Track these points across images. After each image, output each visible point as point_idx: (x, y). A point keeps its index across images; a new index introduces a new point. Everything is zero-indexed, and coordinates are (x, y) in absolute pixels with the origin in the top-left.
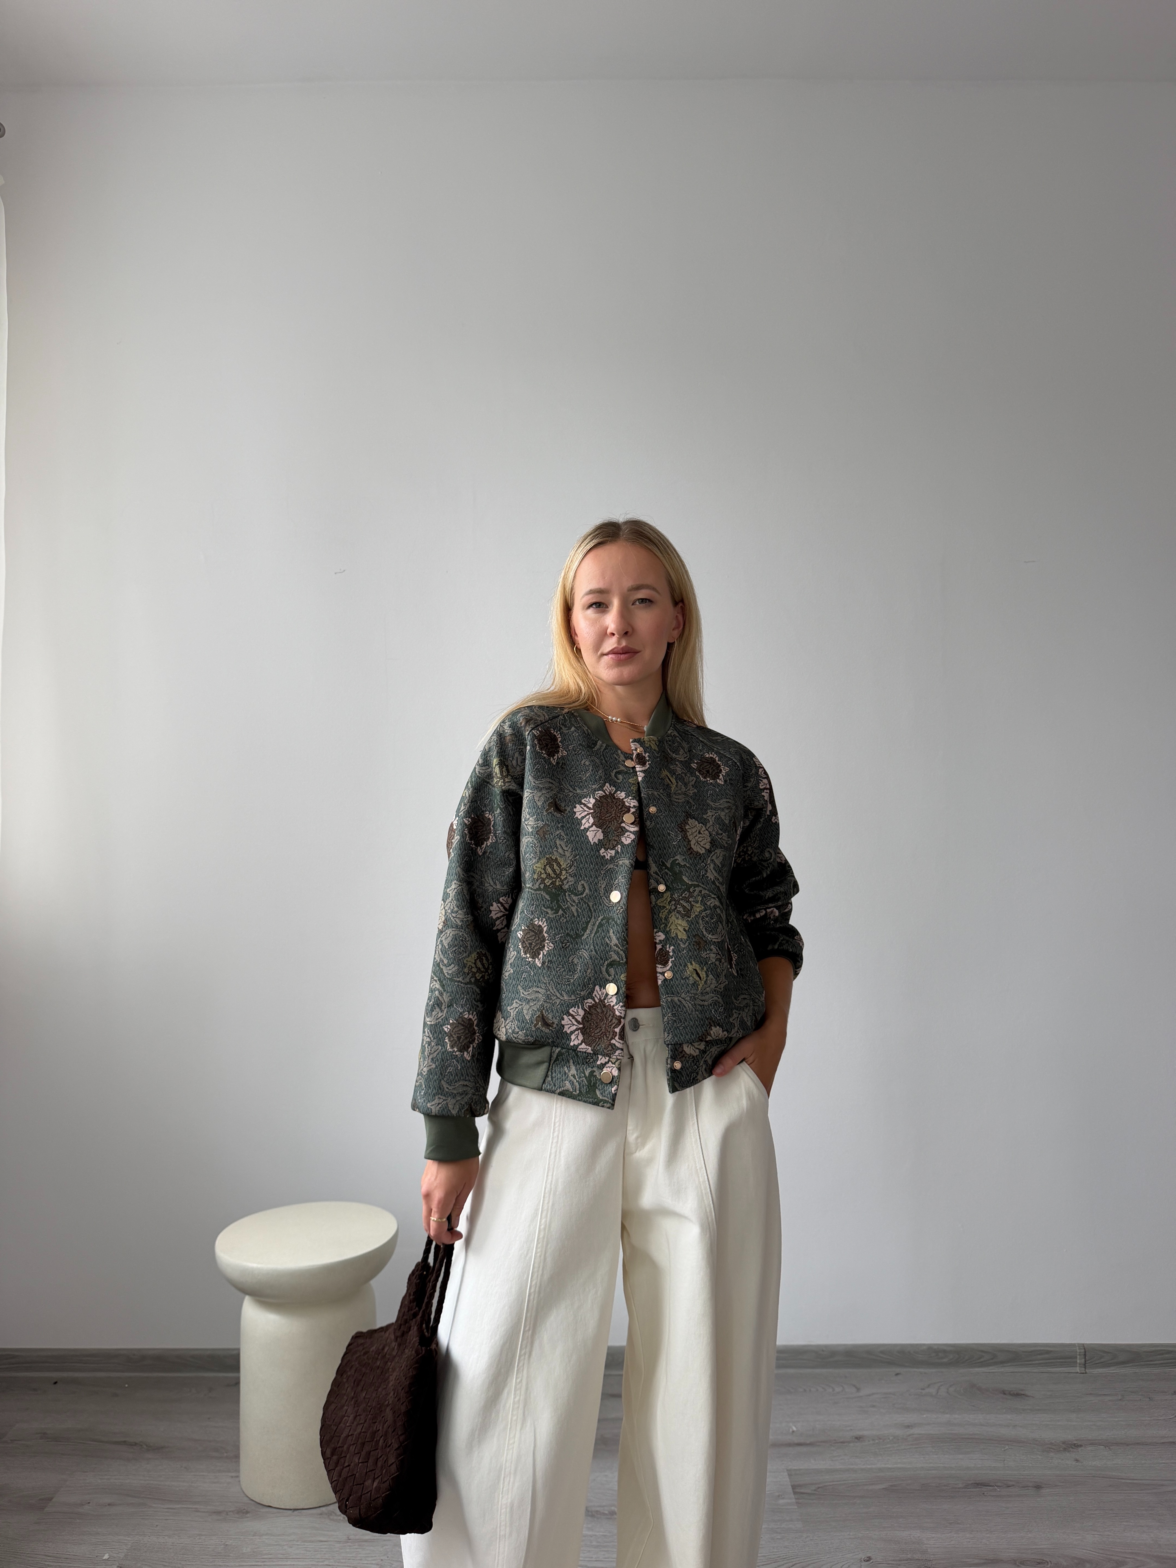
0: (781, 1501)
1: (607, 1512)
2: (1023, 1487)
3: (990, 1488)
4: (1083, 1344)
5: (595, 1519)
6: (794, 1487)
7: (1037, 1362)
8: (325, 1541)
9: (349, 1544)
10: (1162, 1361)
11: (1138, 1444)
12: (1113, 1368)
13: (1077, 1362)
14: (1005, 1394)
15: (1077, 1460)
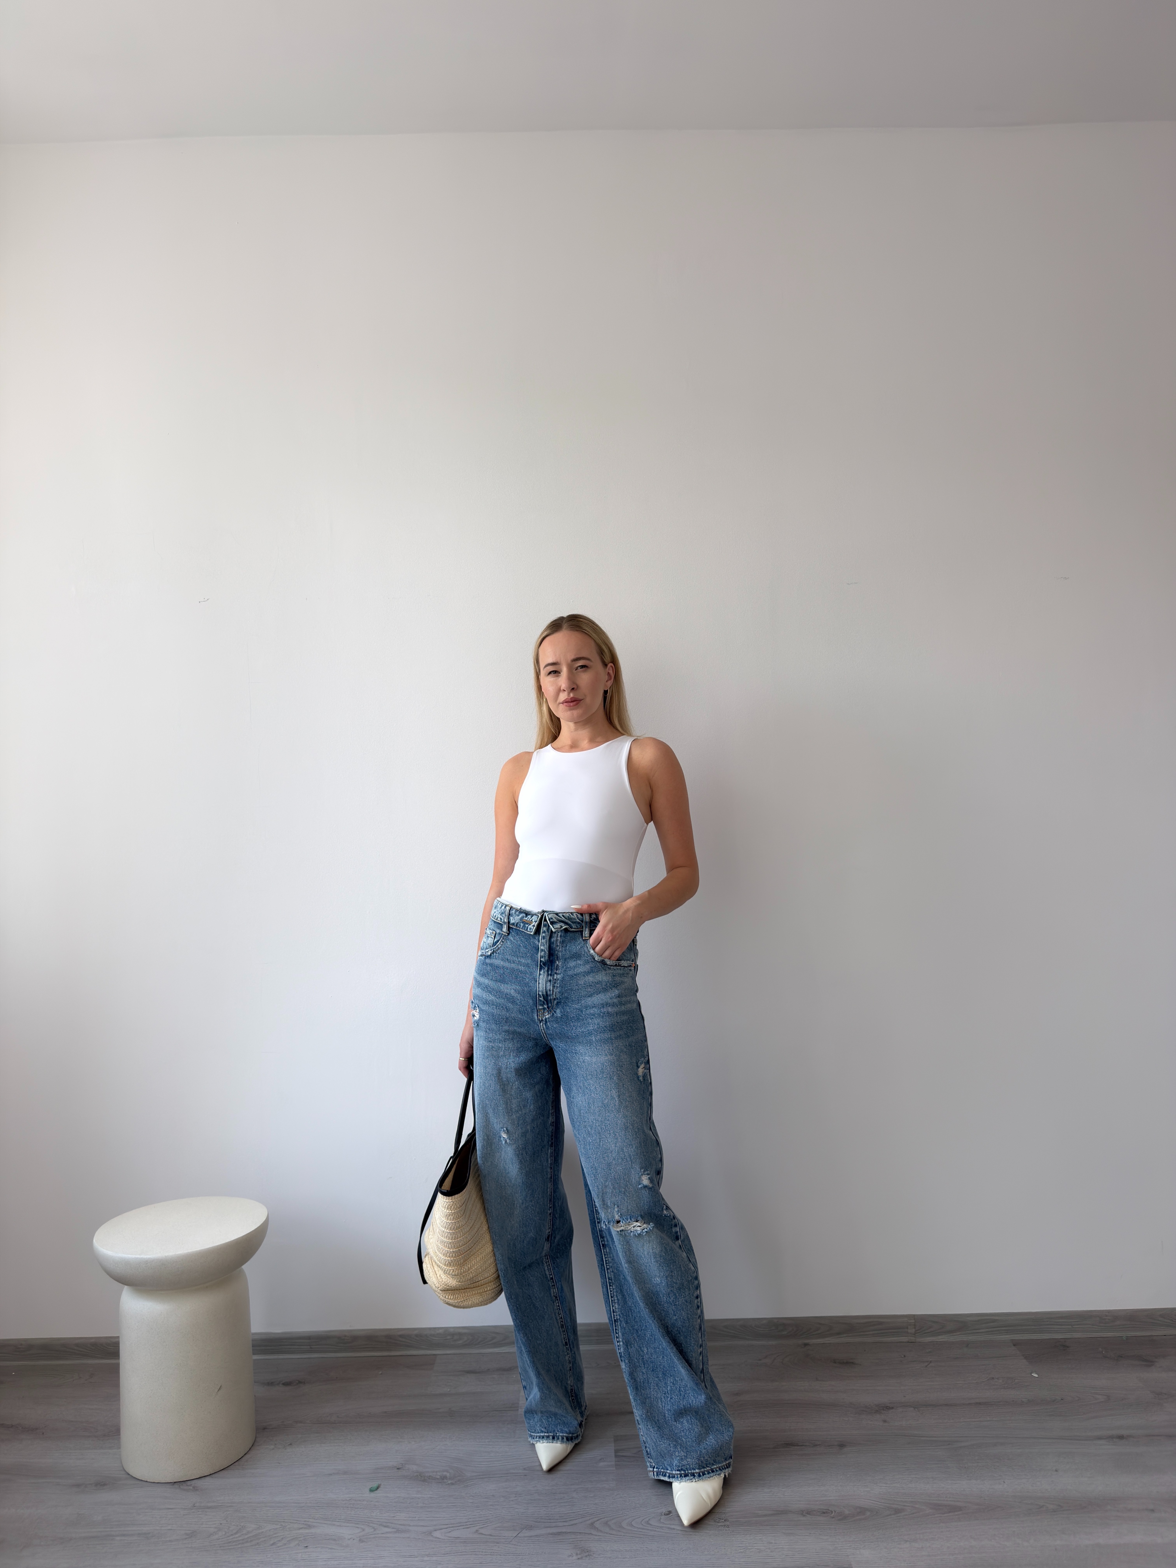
0: (602, 1464)
1: (439, 1477)
2: (829, 1446)
3: (798, 1447)
4: (914, 1315)
5: (426, 1483)
6: (616, 1451)
7: (871, 1333)
8: (171, 1509)
9: (193, 1511)
10: (987, 1330)
11: (946, 1405)
12: (940, 1337)
13: (908, 1332)
14: (835, 1363)
15: (885, 1421)
